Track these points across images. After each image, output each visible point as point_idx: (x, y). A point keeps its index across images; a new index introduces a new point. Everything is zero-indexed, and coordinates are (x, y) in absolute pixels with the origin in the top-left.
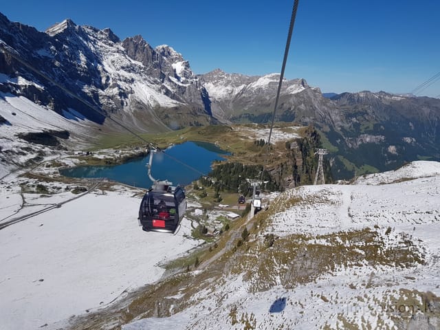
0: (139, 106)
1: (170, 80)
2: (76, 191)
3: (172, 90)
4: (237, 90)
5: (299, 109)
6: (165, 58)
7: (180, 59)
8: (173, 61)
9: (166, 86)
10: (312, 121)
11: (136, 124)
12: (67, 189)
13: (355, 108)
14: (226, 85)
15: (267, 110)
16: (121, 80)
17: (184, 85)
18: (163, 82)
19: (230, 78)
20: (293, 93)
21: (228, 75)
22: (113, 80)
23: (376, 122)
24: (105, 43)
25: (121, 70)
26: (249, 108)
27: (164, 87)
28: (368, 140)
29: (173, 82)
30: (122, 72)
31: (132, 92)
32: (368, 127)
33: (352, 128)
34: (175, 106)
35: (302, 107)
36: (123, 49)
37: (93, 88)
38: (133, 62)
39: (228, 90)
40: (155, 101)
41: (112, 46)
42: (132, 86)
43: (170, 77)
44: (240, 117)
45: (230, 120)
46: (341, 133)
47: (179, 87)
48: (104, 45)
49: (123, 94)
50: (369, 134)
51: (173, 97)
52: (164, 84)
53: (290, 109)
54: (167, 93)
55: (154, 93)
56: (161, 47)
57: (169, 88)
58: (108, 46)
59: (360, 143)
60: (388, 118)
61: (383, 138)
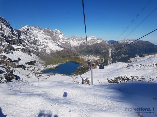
0: (51, 50)
1: (59, 41)
2: (48, 75)
3: (60, 44)
4: (80, 42)
5: (100, 48)
6: (57, 34)
7: (61, 34)
8: (59, 34)
9: (58, 43)
10: (105, 51)
11: (50, 56)
12: (46, 75)
13: (119, 46)
14: (76, 41)
15: (90, 49)
16: (44, 43)
17: (64, 42)
18: (57, 42)
19: (78, 39)
20: (98, 43)
21: (77, 38)
22: (42, 43)
23: (125, 51)
24: (38, 31)
25: (44, 39)
26: (85, 48)
27: (57, 44)
28: (123, 56)
29: (60, 42)
30: (44, 40)
31: (48, 46)
32: (123, 52)
33: (118, 53)
34: (62, 50)
35: (102, 47)
36: (43, 32)
37: (36, 46)
38: (47, 36)
39: (77, 43)
40: (55, 49)
41: (40, 32)
42: (48, 44)
43: (59, 40)
44: (82, 51)
45: (79, 53)
46: (115, 55)
47: (62, 43)
48: (38, 32)
49: (46, 47)
50: (123, 54)
51: (61, 47)
52: (57, 43)
53: (98, 48)
54: (59, 45)
55: (54, 46)
56: (55, 30)
57: (59, 44)
58: (39, 32)
59: (121, 57)
60: (130, 48)
61: (128, 55)
